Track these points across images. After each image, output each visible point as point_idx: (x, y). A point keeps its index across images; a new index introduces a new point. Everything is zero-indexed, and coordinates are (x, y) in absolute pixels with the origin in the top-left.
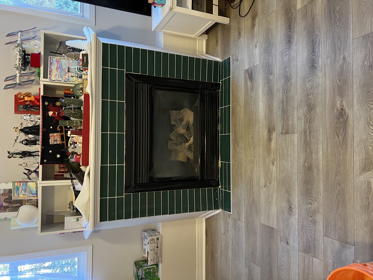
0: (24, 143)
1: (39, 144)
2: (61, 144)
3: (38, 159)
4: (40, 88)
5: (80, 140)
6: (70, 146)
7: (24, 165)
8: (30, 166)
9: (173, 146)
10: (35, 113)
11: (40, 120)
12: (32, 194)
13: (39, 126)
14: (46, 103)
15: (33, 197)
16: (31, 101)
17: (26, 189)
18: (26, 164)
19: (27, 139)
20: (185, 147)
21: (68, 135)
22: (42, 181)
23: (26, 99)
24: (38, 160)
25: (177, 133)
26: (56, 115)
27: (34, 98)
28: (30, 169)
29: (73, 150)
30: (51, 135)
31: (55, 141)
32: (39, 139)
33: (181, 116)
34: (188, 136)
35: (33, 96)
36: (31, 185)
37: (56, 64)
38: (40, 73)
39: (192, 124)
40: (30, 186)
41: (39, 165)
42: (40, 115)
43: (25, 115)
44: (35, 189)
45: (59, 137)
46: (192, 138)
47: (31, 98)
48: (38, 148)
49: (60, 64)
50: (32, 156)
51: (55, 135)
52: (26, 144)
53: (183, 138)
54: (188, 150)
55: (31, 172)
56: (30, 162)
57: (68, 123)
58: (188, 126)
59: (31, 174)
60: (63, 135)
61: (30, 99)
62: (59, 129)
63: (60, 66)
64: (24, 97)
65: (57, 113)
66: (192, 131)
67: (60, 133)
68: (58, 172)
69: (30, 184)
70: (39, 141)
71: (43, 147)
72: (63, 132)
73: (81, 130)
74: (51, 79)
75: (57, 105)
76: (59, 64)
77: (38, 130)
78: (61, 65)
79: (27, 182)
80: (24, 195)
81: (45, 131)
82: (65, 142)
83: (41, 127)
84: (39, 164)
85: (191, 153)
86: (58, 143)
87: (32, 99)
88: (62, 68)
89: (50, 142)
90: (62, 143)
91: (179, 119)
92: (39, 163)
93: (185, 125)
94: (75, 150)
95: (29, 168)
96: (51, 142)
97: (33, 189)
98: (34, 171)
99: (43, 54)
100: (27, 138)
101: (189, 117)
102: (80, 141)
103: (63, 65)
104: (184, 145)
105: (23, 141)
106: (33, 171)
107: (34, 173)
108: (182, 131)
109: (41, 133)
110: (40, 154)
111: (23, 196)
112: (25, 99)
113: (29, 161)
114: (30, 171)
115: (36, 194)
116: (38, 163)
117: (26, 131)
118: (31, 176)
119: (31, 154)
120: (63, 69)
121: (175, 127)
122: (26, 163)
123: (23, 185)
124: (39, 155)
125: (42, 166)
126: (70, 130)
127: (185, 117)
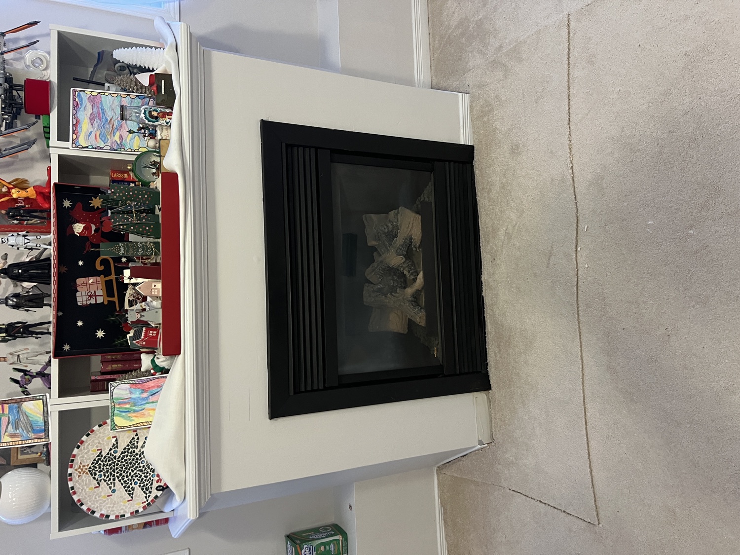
0: (10, 302)
1: (50, 305)
2: (106, 303)
3: (49, 342)
4: (50, 167)
5: (156, 291)
6: (130, 306)
7: (11, 359)
8: (28, 361)
9: (377, 296)
10: (39, 230)
11: (51, 245)
12: (34, 431)
13: (48, 259)
14: (67, 204)
15: (36, 440)
16: (27, 199)
17: (19, 419)
18: (16, 358)
19: (19, 293)
20: (405, 297)
21: (125, 278)
22: (59, 397)
23: (15, 194)
24: (49, 345)
25: (383, 267)
26: (93, 233)
27: (35, 192)
28: (28, 370)
29: (138, 316)
30: (79, 281)
31: (91, 296)
32: (49, 294)
33: (390, 226)
34: (409, 272)
35: (32, 188)
36: (33, 409)
37: (89, 106)
38: (49, 128)
39: (419, 241)
40: (28, 411)
41: (50, 357)
42: (52, 234)
43: (13, 235)
44: (42, 417)
45: (100, 286)
46: (421, 275)
47: (27, 192)
48: (47, 314)
49: (100, 106)
50: (32, 336)
51: (90, 282)
52: (16, 307)
53: (398, 278)
54: (412, 304)
55: (30, 376)
56: (28, 351)
57: (124, 249)
58: (408, 249)
59: (30, 381)
60: (112, 280)
61: (23, 194)
62: (99, 267)
63: (99, 113)
64: (9, 189)
65: (93, 227)
66: (419, 258)
67: (102, 276)
68: (100, 374)
69: (28, 406)
70: (50, 296)
71: (60, 314)
72: (111, 274)
73: (156, 264)
74: (77, 145)
75: (94, 206)
76: (98, 107)
77: (46, 269)
78: (103, 109)
79: (21, 401)
80: (12, 436)
81: (64, 272)
82: (116, 299)
83: (53, 262)
84: (52, 354)
85: (421, 311)
86: (98, 302)
87: (31, 193)
88: (104, 117)
89: (79, 299)
90: (108, 301)
91: (385, 233)
92: (50, 352)
93: (402, 245)
94: (143, 316)
95: (26, 366)
96: (82, 298)
97: (36, 418)
98: (37, 373)
99: (56, 82)
100: (19, 290)
101: (410, 226)
102: (156, 293)
103: (106, 108)
104: (401, 292)
105: (7, 298)
106: (35, 374)
107: (40, 378)
108: (395, 260)
109: (54, 279)
110: (51, 330)
111: (10, 440)
112: (12, 196)
113: (25, 349)
114: (27, 373)
115: (45, 430)
116: (47, 353)
117: (16, 272)
118: (29, 387)
119: (30, 329)
120: (107, 120)
121: (375, 254)
122: (18, 354)
123: (10, 409)
124: (50, 333)
125: (57, 360)
126: (130, 265)
127: (401, 227)
